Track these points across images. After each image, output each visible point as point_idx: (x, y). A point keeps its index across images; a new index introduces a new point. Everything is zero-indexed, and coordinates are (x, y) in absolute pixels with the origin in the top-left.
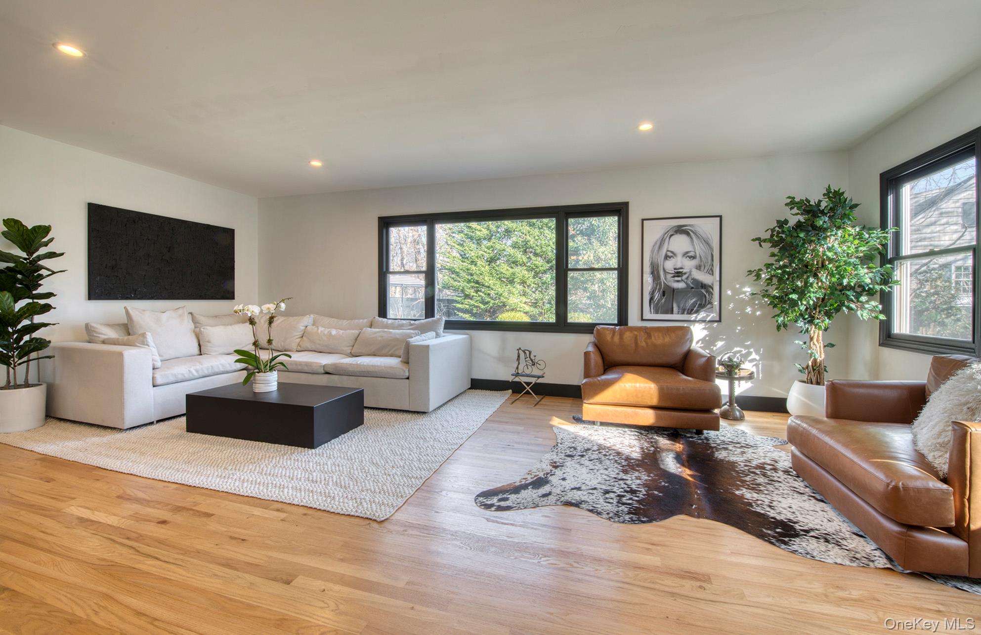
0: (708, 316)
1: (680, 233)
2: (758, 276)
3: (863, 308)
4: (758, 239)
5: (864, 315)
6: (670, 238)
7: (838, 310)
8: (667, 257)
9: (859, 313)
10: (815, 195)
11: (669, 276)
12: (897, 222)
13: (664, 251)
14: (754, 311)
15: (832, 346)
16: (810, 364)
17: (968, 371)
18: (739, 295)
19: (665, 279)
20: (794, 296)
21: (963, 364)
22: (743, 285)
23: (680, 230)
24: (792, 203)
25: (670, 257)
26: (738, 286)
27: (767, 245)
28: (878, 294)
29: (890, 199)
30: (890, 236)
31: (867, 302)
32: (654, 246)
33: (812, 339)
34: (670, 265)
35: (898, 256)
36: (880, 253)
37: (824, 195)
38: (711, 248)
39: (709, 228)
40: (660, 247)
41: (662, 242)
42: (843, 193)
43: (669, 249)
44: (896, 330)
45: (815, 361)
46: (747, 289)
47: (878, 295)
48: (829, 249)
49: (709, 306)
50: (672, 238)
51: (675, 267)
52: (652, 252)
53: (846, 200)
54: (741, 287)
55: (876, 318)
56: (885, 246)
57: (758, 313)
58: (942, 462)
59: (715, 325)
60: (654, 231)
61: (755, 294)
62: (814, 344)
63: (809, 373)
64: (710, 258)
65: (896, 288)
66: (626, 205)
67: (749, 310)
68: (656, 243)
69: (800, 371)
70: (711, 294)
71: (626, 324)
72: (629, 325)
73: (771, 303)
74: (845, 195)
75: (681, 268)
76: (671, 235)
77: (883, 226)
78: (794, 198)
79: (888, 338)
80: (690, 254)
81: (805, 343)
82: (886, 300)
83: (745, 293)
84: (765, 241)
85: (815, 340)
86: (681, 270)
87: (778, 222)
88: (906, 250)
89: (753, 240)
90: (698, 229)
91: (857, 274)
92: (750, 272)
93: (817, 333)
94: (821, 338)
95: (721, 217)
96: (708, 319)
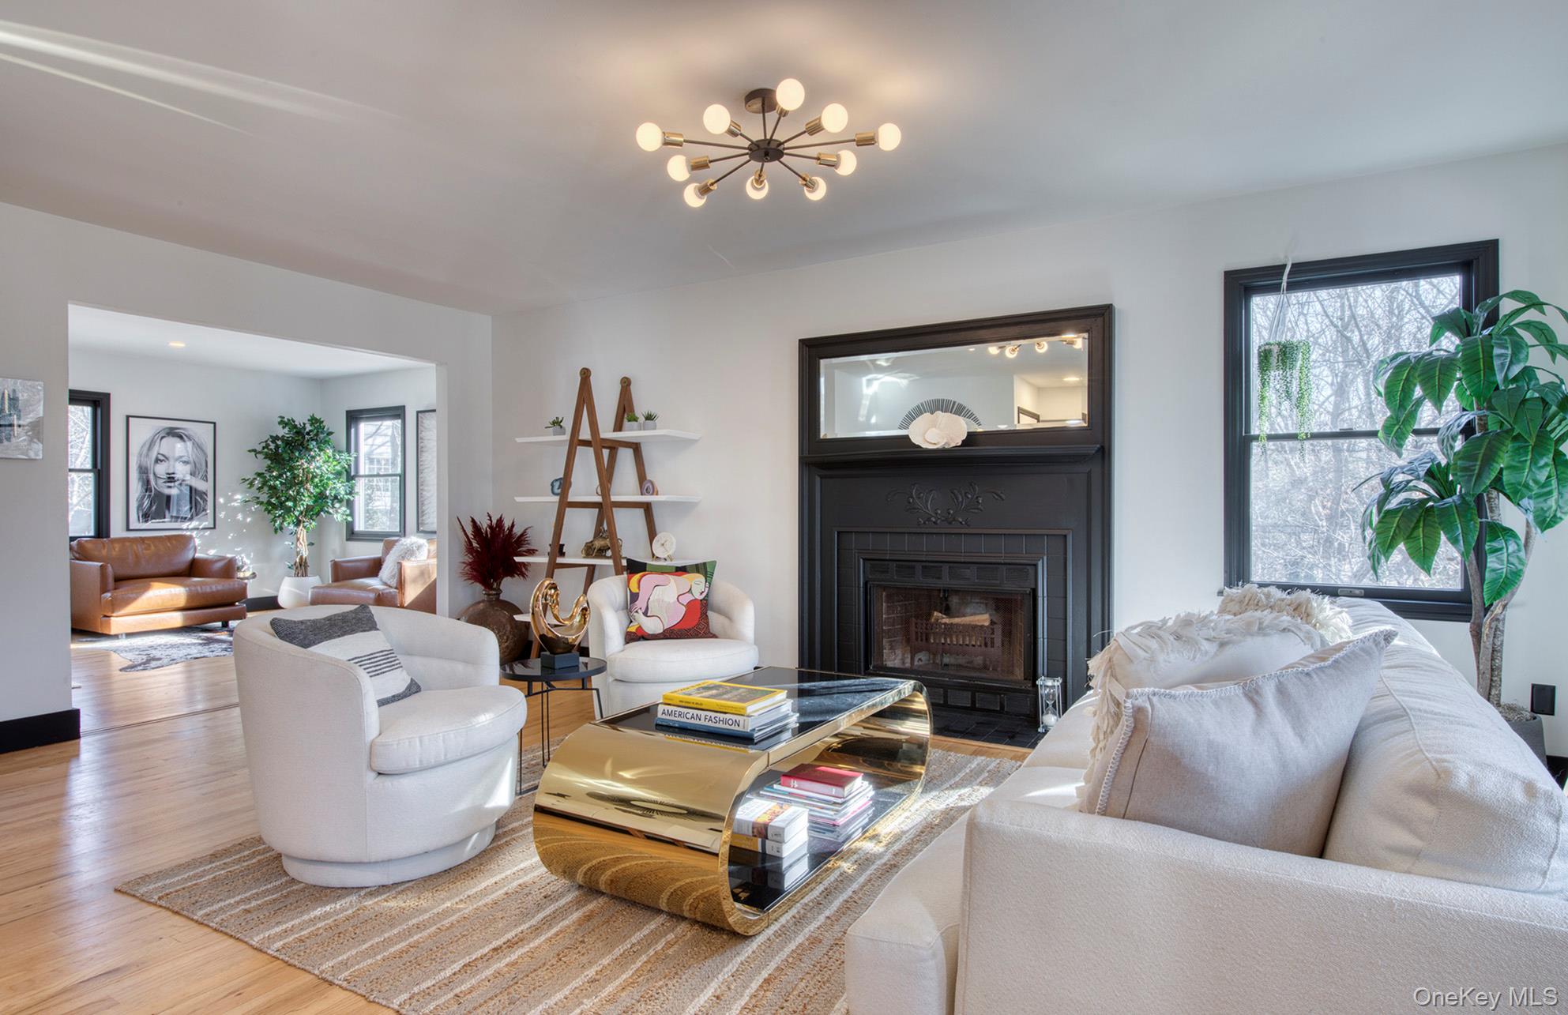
0: (200, 525)
1: (173, 436)
2: (251, 484)
3: (337, 512)
4: (254, 451)
5: (339, 517)
6: (161, 440)
7: (318, 514)
8: (157, 460)
9: (335, 516)
10: (301, 419)
11: (160, 482)
12: (357, 450)
13: (154, 455)
14: (245, 518)
15: (313, 544)
16: (298, 560)
17: (400, 542)
18: (230, 503)
19: (156, 484)
20: (290, 504)
21: (397, 541)
22: (234, 493)
23: (172, 433)
24: (284, 423)
25: (161, 461)
26: (230, 494)
27: (261, 456)
28: (345, 501)
29: (353, 430)
30: (352, 459)
31: (339, 508)
32: (142, 447)
33: (298, 539)
34: (161, 469)
35: (357, 475)
36: (346, 471)
37: (309, 420)
38: (206, 455)
39: (203, 433)
40: (150, 449)
41: (152, 443)
42: (323, 422)
43: (161, 452)
44: (357, 529)
45: (301, 558)
46: (238, 497)
47: (345, 503)
48: (318, 468)
49: (204, 513)
50: (164, 440)
51: (167, 472)
52: (140, 455)
53: (324, 427)
54: (233, 494)
55: (346, 519)
56: (349, 466)
57: (249, 520)
58: (394, 582)
59: (208, 533)
60: (142, 432)
61: (249, 501)
62: (301, 544)
63: (297, 568)
64: (204, 464)
65: (357, 497)
66: (106, 397)
67: (240, 517)
68: (145, 444)
69: (290, 567)
70: (205, 501)
71: (108, 536)
72: (112, 536)
73: (266, 510)
74: (324, 424)
75: (173, 473)
76: (162, 438)
77: (348, 450)
78: (284, 418)
79: (352, 535)
80: (184, 459)
81: (293, 543)
82: (350, 504)
83: (236, 500)
84: (260, 453)
85: (301, 540)
86: (173, 476)
87: (271, 437)
88: (362, 472)
89: (249, 451)
90: (191, 433)
91: (334, 488)
92: (244, 480)
93: (302, 533)
94: (305, 538)
95: (215, 423)
96: (201, 527)
